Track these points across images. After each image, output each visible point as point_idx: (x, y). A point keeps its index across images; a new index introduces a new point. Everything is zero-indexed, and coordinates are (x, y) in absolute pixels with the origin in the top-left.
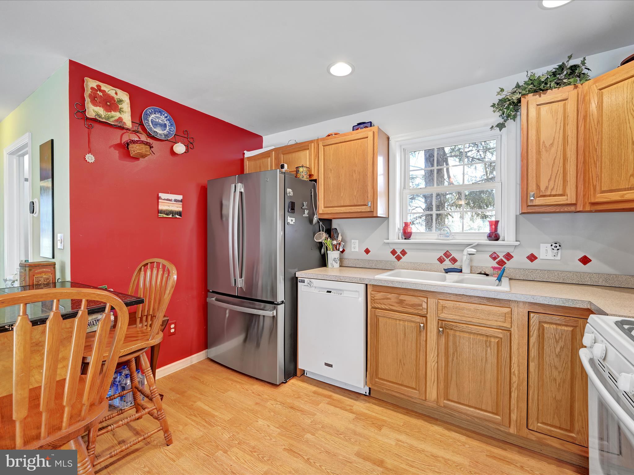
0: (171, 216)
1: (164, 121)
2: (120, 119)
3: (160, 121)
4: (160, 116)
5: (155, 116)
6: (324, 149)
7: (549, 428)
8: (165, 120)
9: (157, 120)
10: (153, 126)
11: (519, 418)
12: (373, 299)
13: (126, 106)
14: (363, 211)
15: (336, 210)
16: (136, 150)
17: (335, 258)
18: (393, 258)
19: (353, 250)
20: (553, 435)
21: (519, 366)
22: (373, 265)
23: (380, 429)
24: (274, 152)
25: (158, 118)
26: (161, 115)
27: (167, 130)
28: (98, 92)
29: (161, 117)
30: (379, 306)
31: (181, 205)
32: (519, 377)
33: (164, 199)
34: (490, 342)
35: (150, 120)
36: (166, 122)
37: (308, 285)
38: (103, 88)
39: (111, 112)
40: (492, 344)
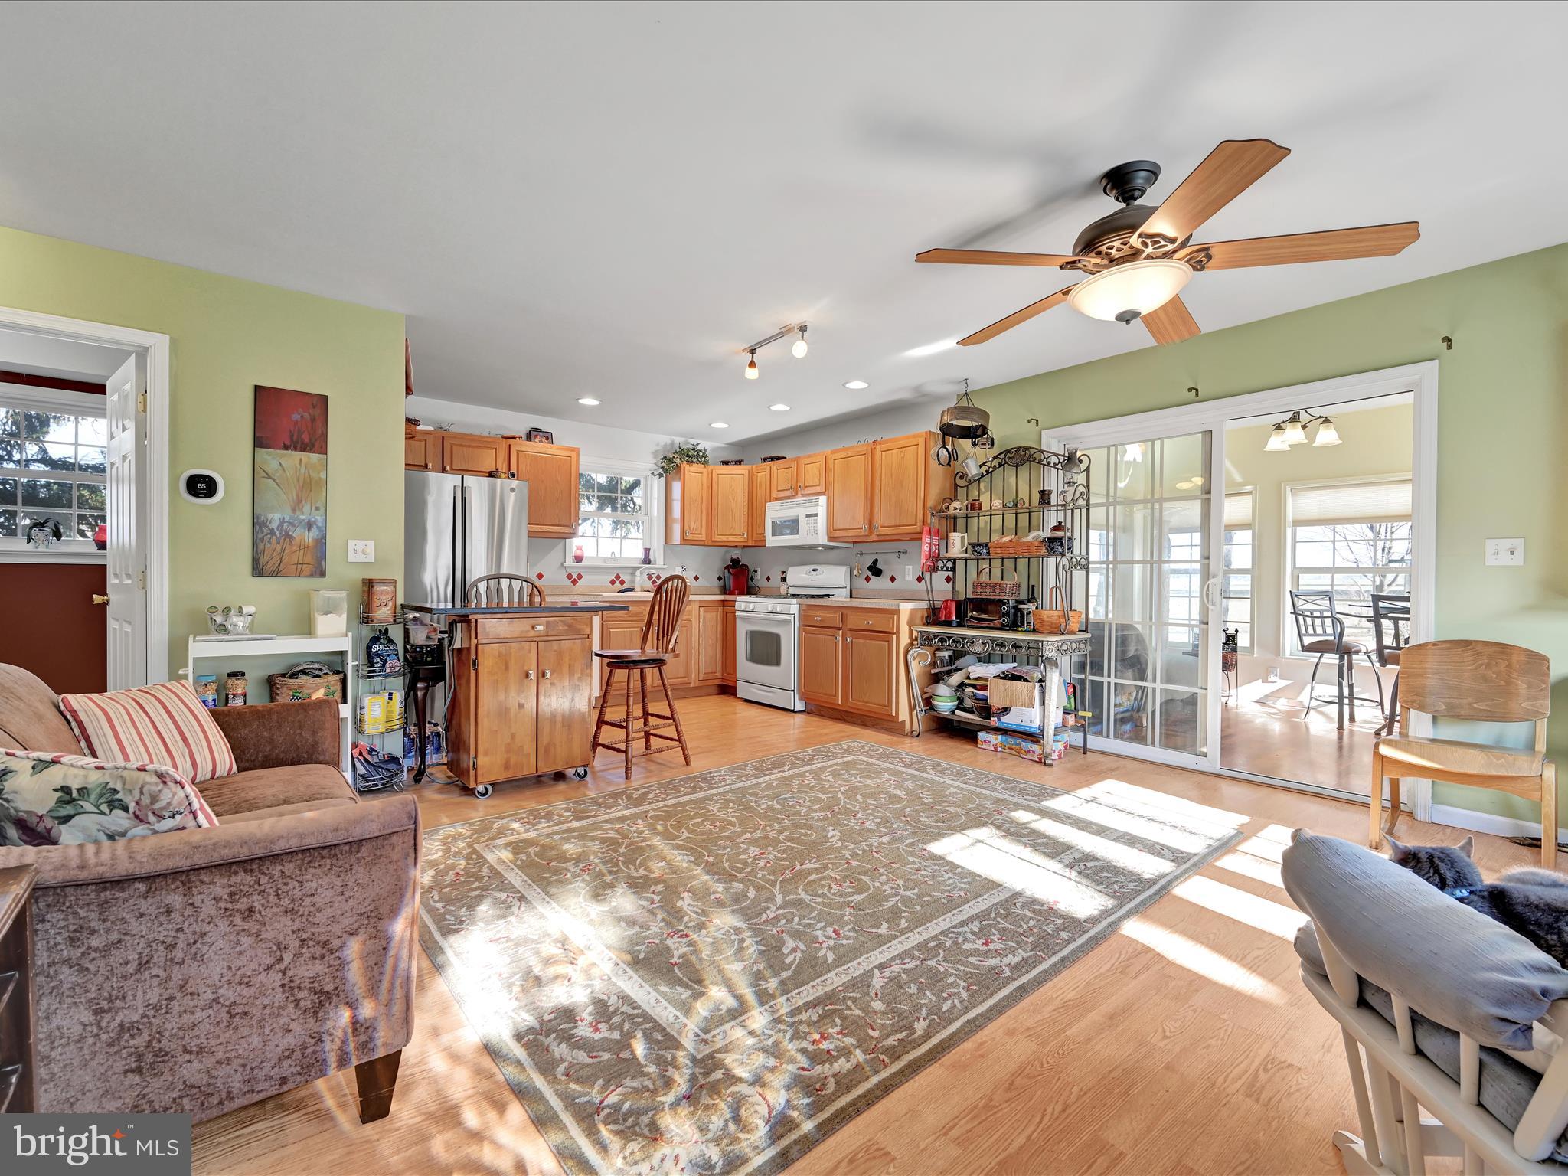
6: (518, 454)
11: (695, 676)
14: (565, 531)
15: (534, 527)
18: (569, 583)
24: (432, 436)
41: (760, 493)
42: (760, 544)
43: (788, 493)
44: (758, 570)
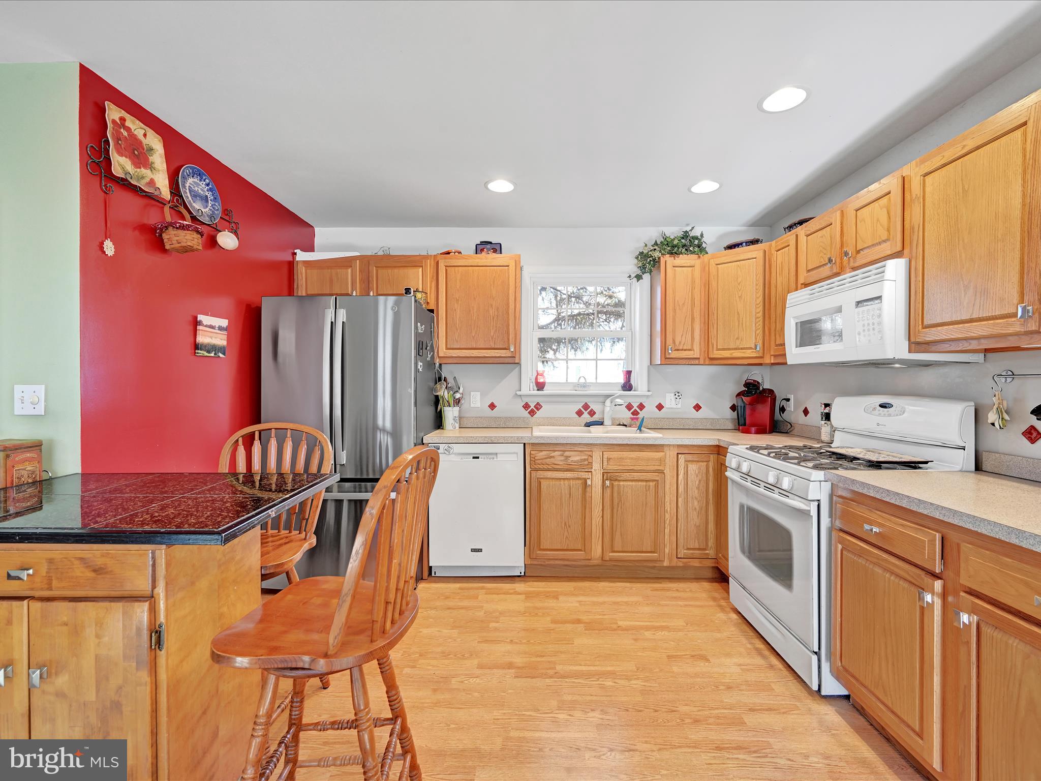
0: (212, 355)
1: (205, 192)
2: (152, 182)
3: (200, 191)
4: (198, 182)
5: (193, 182)
6: (446, 270)
7: (691, 552)
8: (206, 189)
9: (196, 189)
10: (192, 199)
11: (670, 551)
12: (534, 459)
13: (158, 158)
14: (502, 356)
15: (465, 353)
16: (185, 241)
17: (455, 417)
18: (526, 413)
19: (472, 405)
20: (694, 557)
21: (670, 504)
22: (502, 423)
23: (557, 599)
24: (358, 261)
25: (198, 185)
26: (200, 180)
27: (209, 207)
28: (122, 130)
29: (201, 183)
30: (541, 467)
31: (226, 336)
32: (670, 514)
33: (206, 326)
34: (649, 486)
35: (187, 188)
36: (207, 194)
37: (445, 452)
38: (128, 124)
39: (140, 168)
40: (651, 487)
41: (780, 280)
42: (780, 362)
43: (826, 271)
44: (792, 397)
